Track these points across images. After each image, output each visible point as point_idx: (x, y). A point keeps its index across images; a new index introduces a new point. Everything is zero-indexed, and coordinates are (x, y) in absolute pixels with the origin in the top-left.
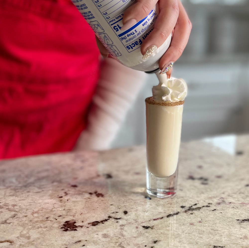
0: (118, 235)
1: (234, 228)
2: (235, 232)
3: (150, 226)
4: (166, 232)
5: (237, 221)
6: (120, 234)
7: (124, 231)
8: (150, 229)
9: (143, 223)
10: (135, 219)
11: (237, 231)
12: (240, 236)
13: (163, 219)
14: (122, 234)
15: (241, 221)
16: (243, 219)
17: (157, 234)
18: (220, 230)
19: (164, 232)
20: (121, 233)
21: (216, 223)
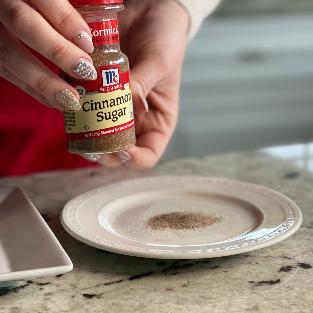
0: (38, 309)
1: (241, 294)
2: (239, 301)
3: (97, 294)
4: (122, 302)
5: (249, 285)
6: (41, 307)
7: (49, 302)
8: (95, 299)
9: (86, 290)
10: (74, 284)
11: (244, 298)
12: (247, 307)
13: (121, 283)
14: (45, 307)
15: (256, 283)
16: (261, 281)
17: (106, 305)
18: (215, 297)
19: (118, 302)
20: (44, 305)
21: (211, 288)
